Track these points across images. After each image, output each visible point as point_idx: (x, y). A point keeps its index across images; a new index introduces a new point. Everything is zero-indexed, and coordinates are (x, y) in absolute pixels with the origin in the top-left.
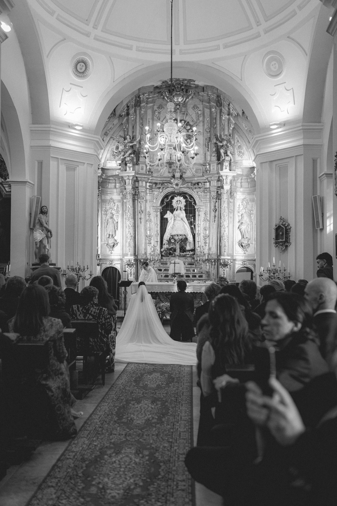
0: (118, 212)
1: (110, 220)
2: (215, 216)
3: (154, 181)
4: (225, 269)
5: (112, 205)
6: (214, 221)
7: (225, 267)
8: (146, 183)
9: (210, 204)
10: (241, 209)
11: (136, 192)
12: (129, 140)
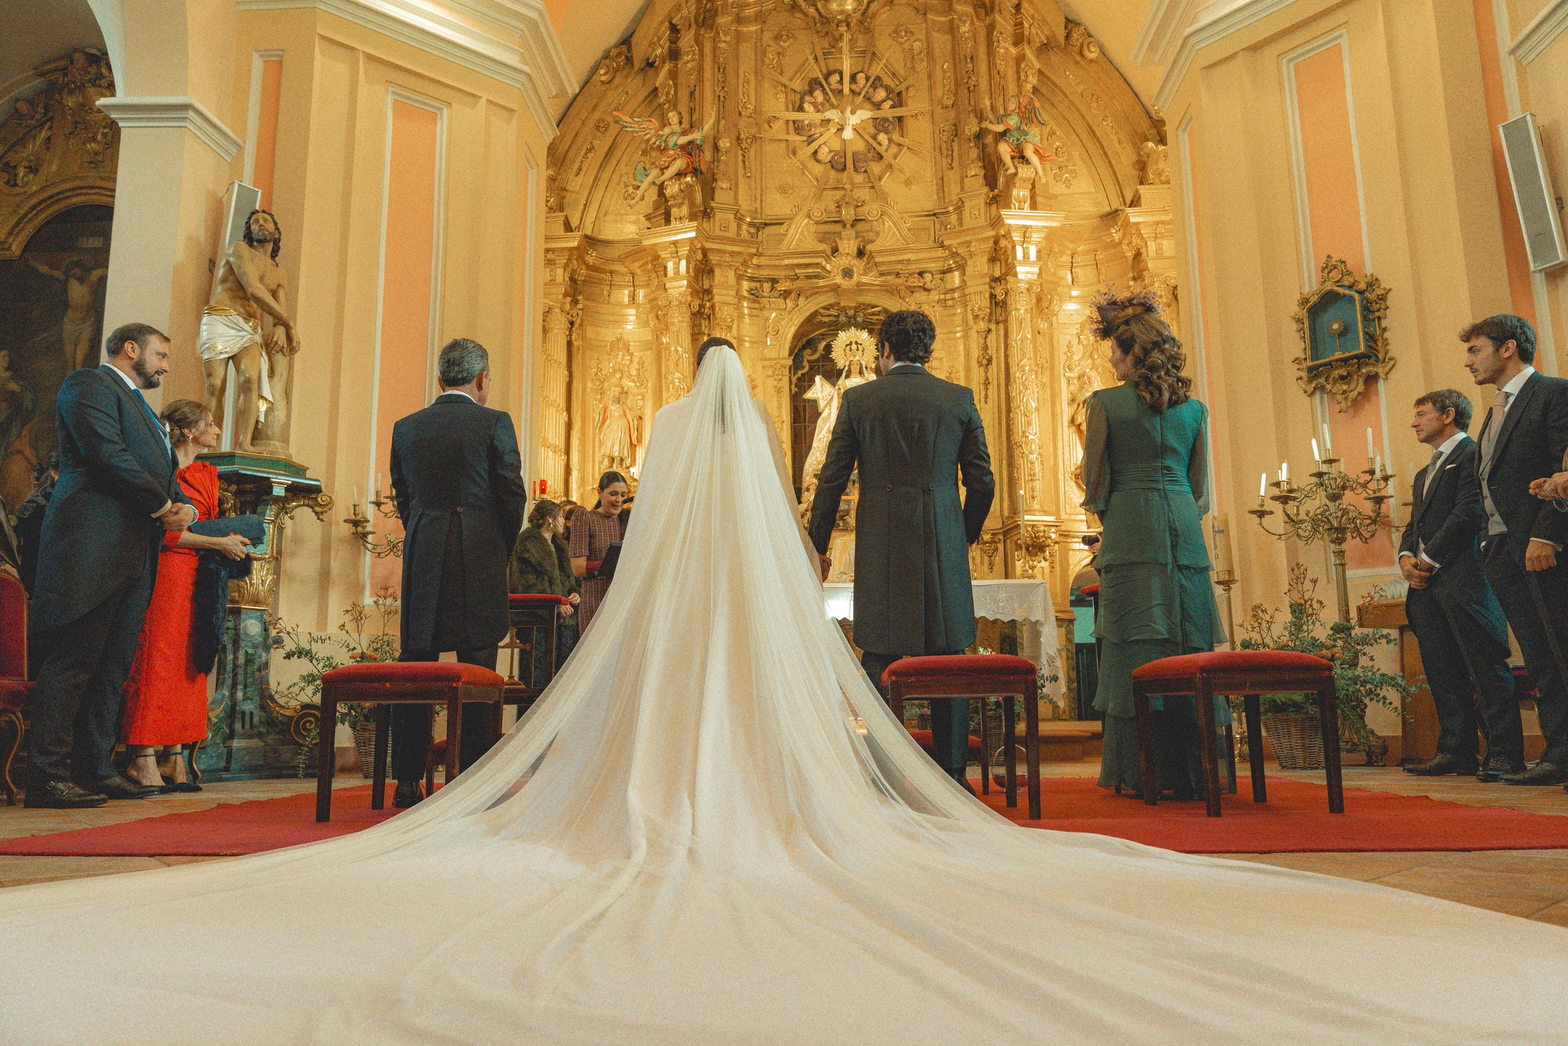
0: (641, 382)
1: (614, 408)
2: (987, 379)
3: (765, 273)
4: (1035, 563)
5: (623, 359)
6: (983, 400)
7: (1036, 555)
8: (739, 278)
9: (965, 345)
10: (1076, 358)
11: (701, 306)
12: (676, 128)
